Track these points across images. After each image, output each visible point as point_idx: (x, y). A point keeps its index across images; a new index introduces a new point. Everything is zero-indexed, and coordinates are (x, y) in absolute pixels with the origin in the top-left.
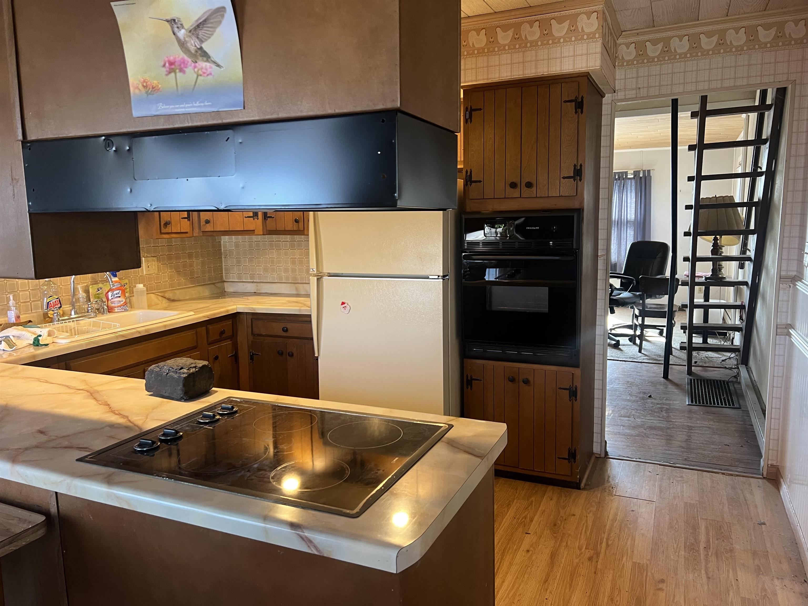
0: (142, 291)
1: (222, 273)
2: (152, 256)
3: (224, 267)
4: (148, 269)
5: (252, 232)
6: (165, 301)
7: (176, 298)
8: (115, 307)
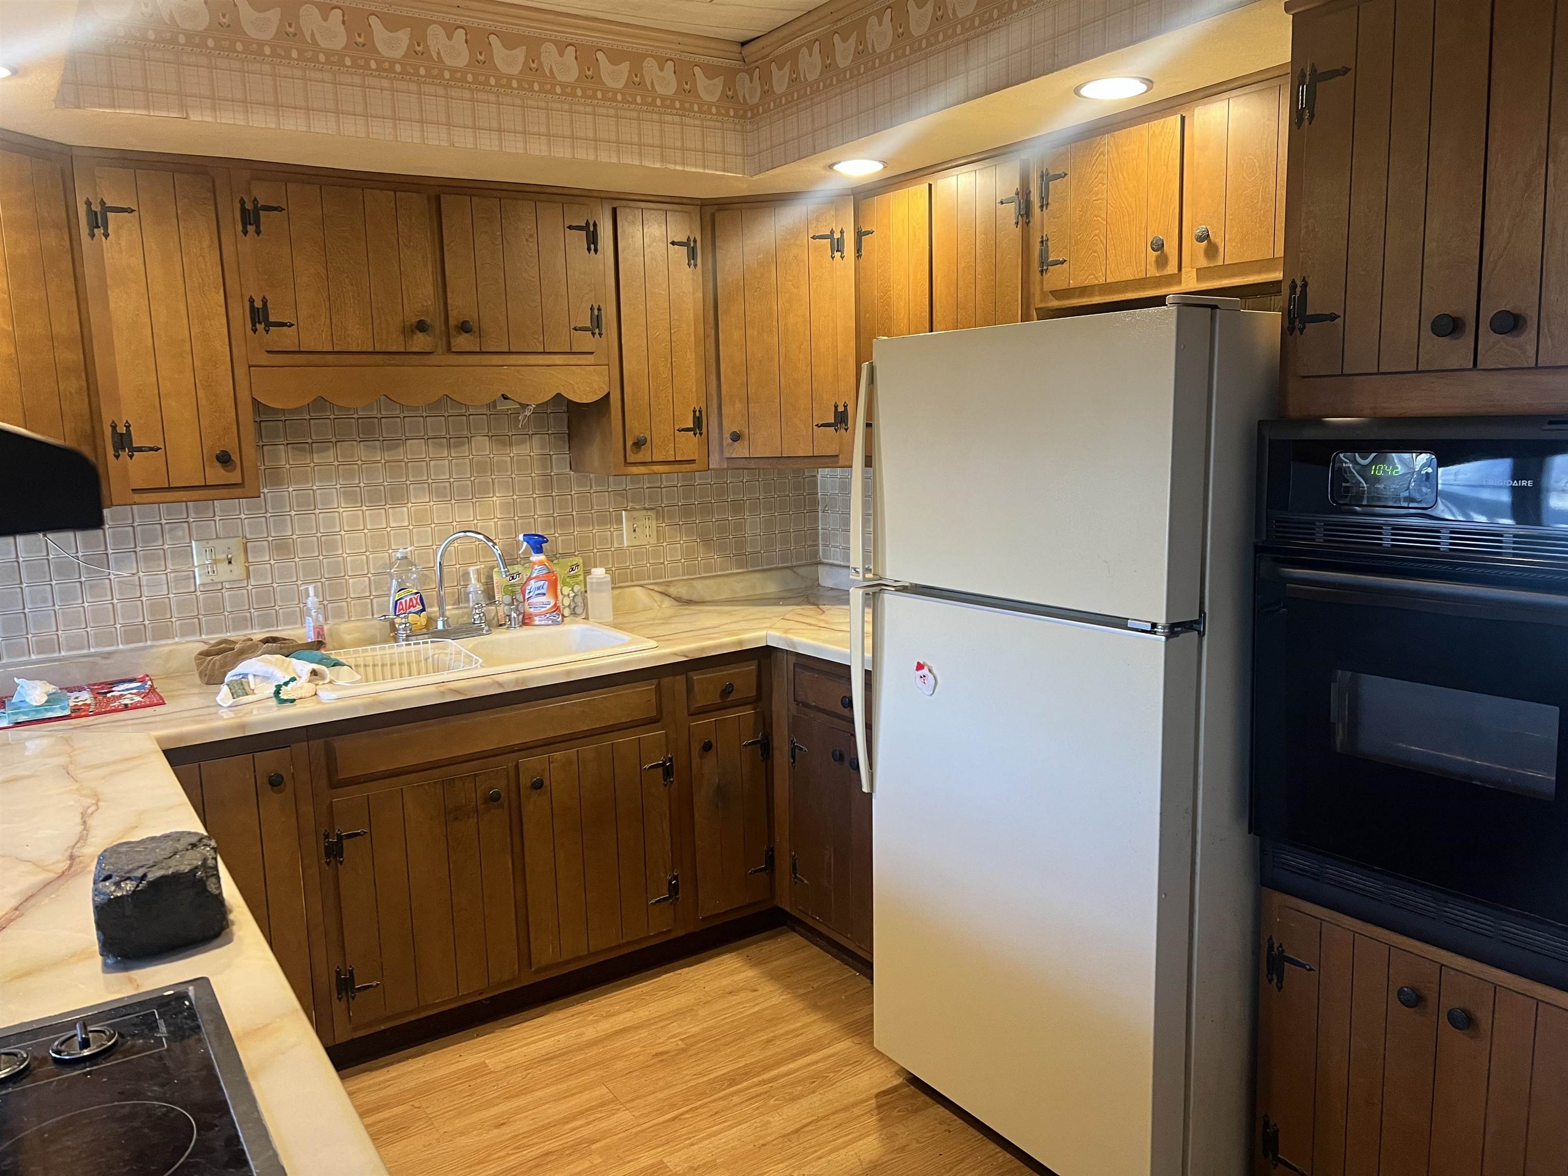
0: (600, 584)
1: (817, 545)
2: (645, 509)
3: (820, 531)
4: (634, 535)
5: (834, 459)
6: (667, 602)
7: (695, 597)
8: (536, 616)
